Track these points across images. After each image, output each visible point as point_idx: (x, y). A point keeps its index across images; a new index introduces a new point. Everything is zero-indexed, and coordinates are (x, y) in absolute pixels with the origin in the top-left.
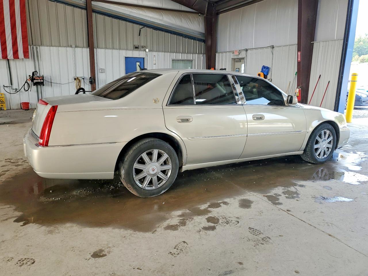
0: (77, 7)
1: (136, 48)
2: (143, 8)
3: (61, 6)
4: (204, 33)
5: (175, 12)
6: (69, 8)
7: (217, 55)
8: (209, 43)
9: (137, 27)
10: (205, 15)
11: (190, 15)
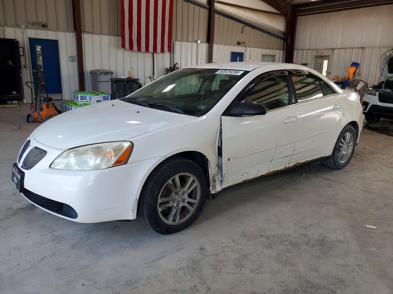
0: (203, 7)
1: (239, 44)
2: (246, 9)
3: (191, 5)
4: (286, 32)
5: (266, 13)
6: (197, 8)
7: (295, 52)
8: (289, 41)
9: (241, 25)
10: (288, 17)
11: (277, 17)
